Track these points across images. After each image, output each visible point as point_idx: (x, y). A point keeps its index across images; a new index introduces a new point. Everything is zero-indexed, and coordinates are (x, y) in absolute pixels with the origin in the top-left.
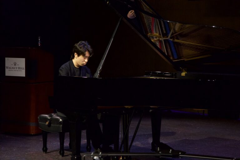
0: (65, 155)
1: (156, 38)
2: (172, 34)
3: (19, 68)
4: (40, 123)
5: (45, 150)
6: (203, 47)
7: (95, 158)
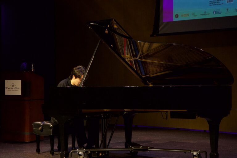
0: (54, 154)
1: (127, 59)
2: (140, 55)
3: (16, 88)
4: (34, 128)
5: (38, 151)
6: (166, 64)
7: (80, 153)
